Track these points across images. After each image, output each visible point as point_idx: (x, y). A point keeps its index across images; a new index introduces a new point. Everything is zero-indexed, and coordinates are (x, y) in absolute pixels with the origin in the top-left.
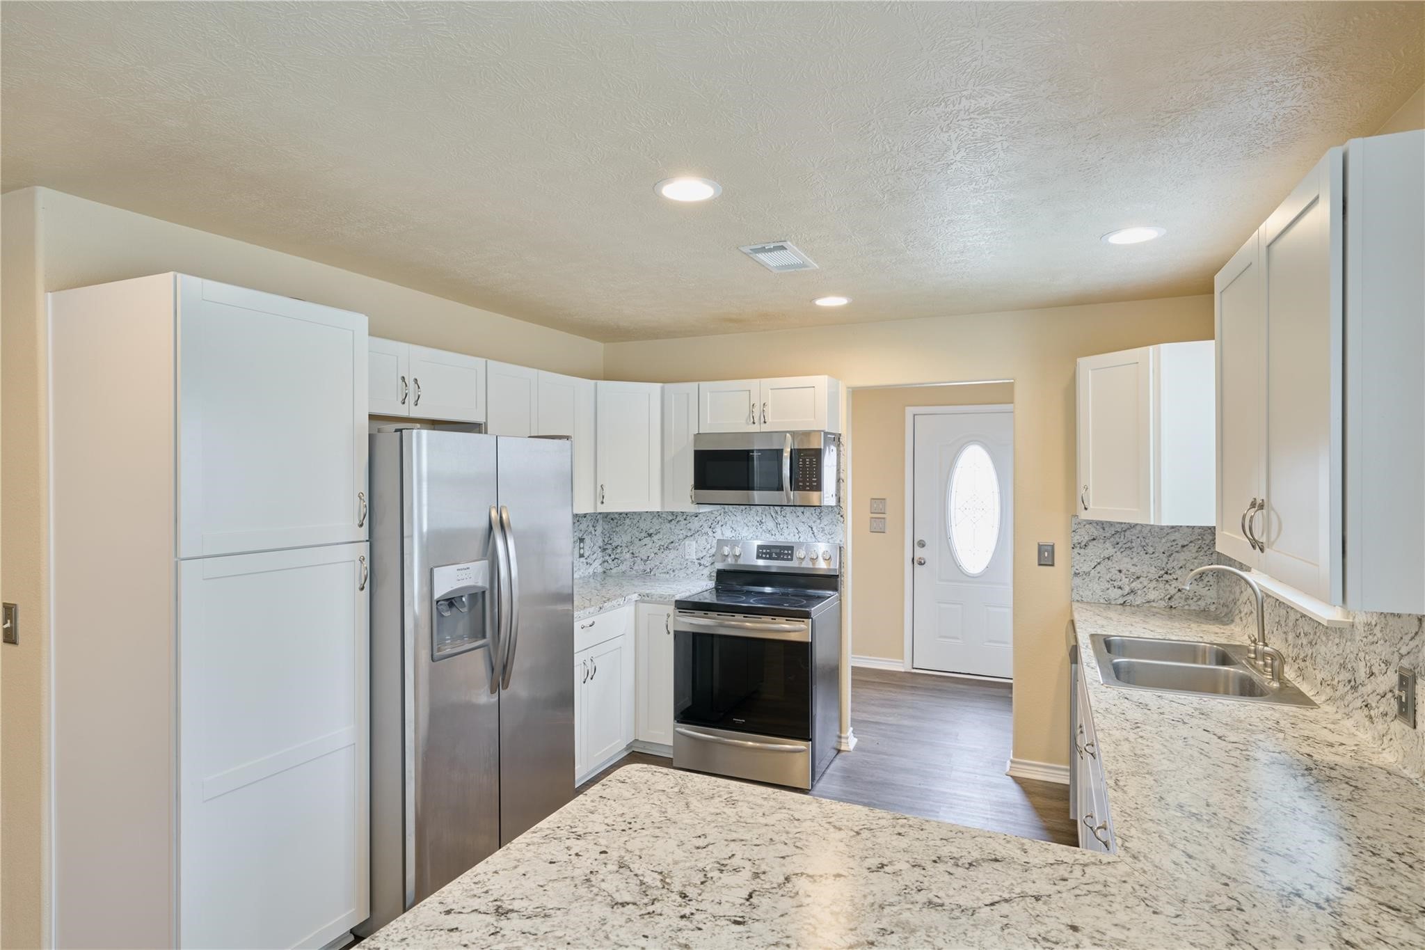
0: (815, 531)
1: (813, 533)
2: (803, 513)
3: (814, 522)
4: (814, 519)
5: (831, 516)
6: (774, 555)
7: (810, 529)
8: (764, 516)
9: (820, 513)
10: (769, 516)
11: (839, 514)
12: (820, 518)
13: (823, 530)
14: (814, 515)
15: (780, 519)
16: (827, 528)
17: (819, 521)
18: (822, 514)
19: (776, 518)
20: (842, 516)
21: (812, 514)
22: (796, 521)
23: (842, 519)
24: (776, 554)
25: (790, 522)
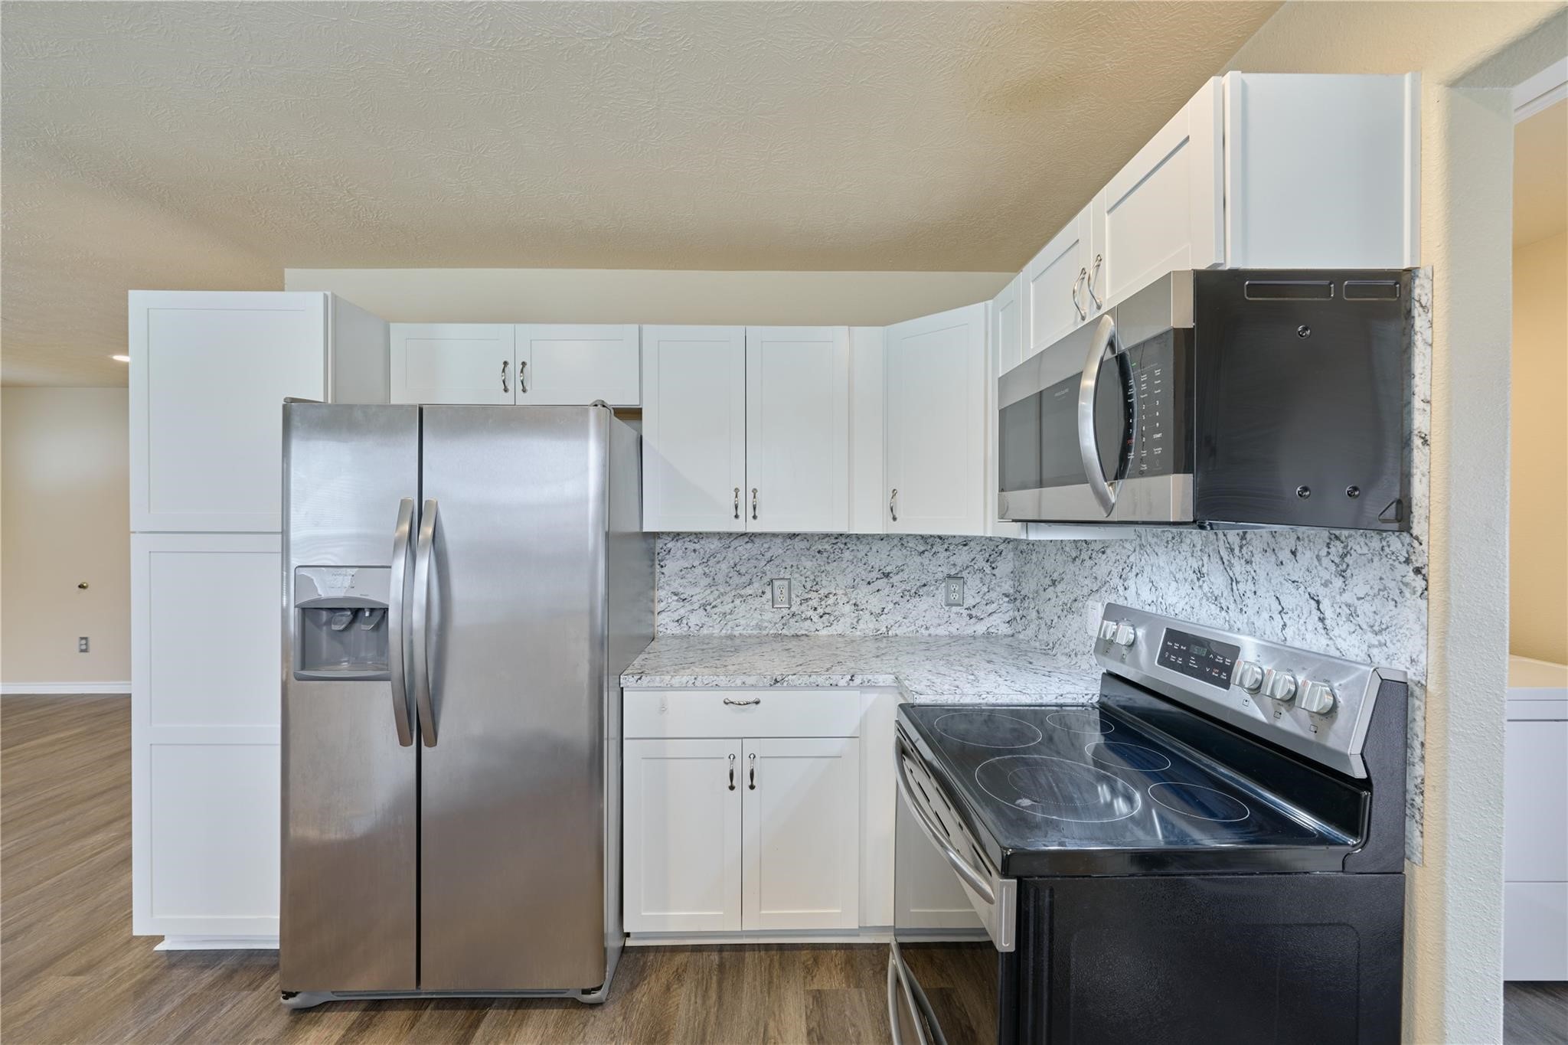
0: (1329, 614)
1: (1322, 620)
2: (1294, 553)
3: (1326, 584)
4: (1326, 576)
5: (1378, 568)
6: (1192, 663)
7: (1313, 604)
8: (1205, 558)
9: (1343, 556)
10: (1215, 559)
11: (1408, 561)
12: (1342, 574)
13: (1353, 614)
14: (1326, 561)
15: (1239, 567)
16: (1365, 608)
17: (1338, 582)
18: (1348, 559)
19: (1231, 565)
20: (1418, 571)
21: (1318, 558)
22: (1276, 573)
23: (1419, 583)
24: (1198, 658)
25: (1261, 577)
